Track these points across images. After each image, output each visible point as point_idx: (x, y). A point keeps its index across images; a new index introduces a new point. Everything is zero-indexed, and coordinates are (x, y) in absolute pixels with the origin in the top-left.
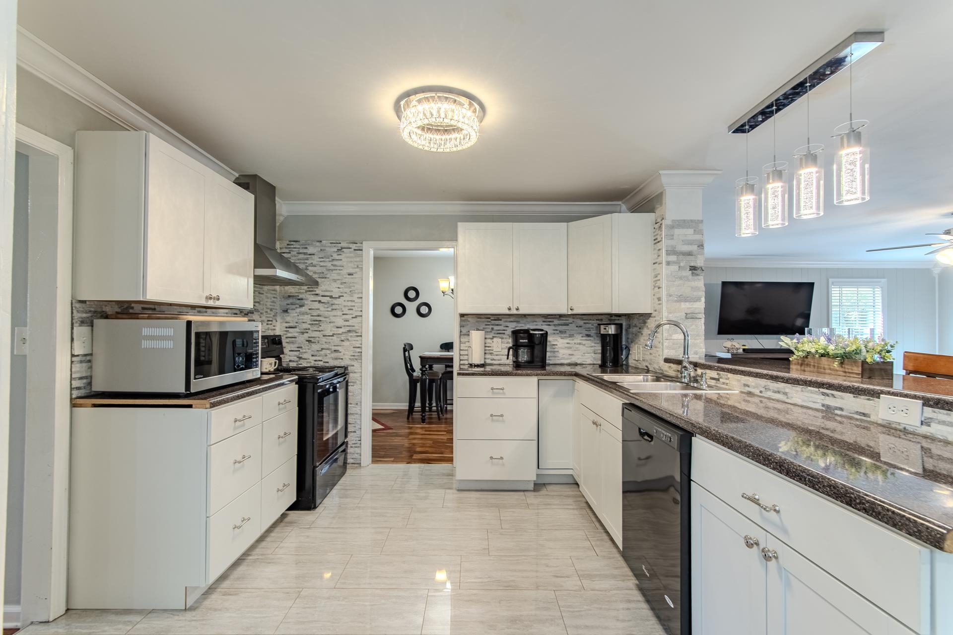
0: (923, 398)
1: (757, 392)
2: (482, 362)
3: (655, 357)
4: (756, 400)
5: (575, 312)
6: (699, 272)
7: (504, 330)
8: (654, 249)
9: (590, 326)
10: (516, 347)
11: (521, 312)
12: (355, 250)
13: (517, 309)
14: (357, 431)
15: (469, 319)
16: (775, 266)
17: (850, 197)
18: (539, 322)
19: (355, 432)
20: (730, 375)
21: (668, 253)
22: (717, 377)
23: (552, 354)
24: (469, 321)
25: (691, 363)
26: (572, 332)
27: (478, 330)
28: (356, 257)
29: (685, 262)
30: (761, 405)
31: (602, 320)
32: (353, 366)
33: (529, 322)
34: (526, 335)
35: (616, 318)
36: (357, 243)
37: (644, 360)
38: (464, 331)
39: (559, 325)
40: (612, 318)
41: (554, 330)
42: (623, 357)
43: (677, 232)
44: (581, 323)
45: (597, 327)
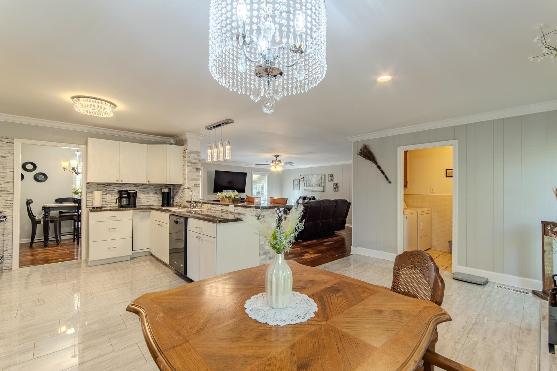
0: (235, 205)
1: (210, 208)
2: (101, 206)
3: (183, 200)
4: (210, 211)
5: (150, 183)
6: (199, 170)
7: (113, 191)
8: (184, 160)
9: (157, 189)
10: (120, 198)
11: (123, 182)
12: (7, 142)
13: (122, 181)
14: (8, 250)
15: (92, 185)
16: (235, 165)
17: (228, 158)
18: (132, 187)
19: (7, 251)
20: (204, 204)
21: (188, 162)
22: (201, 205)
23: (139, 201)
24: (92, 186)
25: (194, 202)
26: (148, 192)
27: (98, 190)
28: (8, 147)
29: (195, 166)
30: (211, 212)
31: (162, 186)
32: (6, 211)
33: (126, 187)
34: (126, 193)
35: (169, 186)
36: (9, 139)
37: (179, 202)
38: (89, 191)
39: (142, 188)
40: (166, 186)
41: (139, 190)
42: (171, 201)
43: (192, 155)
44: (153, 187)
45: (160, 189)
